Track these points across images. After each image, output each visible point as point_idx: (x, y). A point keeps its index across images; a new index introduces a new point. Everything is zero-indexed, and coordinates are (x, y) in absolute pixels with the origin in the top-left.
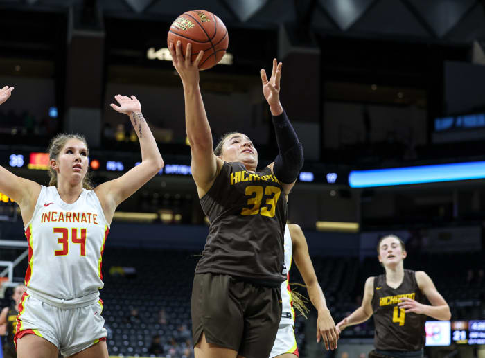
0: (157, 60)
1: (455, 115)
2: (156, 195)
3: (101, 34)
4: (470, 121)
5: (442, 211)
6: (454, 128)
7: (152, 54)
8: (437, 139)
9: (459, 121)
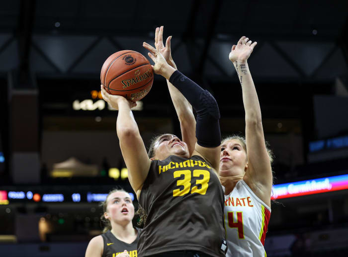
0: (81, 110)
1: (325, 139)
2: (88, 219)
3: (35, 92)
4: (338, 142)
5: (320, 217)
6: (325, 149)
7: (77, 106)
8: (312, 159)
9: (329, 143)
